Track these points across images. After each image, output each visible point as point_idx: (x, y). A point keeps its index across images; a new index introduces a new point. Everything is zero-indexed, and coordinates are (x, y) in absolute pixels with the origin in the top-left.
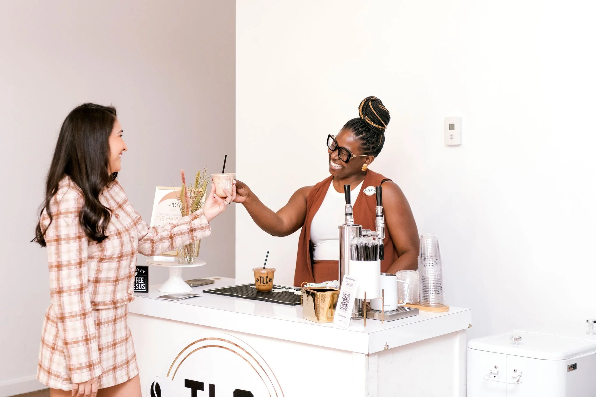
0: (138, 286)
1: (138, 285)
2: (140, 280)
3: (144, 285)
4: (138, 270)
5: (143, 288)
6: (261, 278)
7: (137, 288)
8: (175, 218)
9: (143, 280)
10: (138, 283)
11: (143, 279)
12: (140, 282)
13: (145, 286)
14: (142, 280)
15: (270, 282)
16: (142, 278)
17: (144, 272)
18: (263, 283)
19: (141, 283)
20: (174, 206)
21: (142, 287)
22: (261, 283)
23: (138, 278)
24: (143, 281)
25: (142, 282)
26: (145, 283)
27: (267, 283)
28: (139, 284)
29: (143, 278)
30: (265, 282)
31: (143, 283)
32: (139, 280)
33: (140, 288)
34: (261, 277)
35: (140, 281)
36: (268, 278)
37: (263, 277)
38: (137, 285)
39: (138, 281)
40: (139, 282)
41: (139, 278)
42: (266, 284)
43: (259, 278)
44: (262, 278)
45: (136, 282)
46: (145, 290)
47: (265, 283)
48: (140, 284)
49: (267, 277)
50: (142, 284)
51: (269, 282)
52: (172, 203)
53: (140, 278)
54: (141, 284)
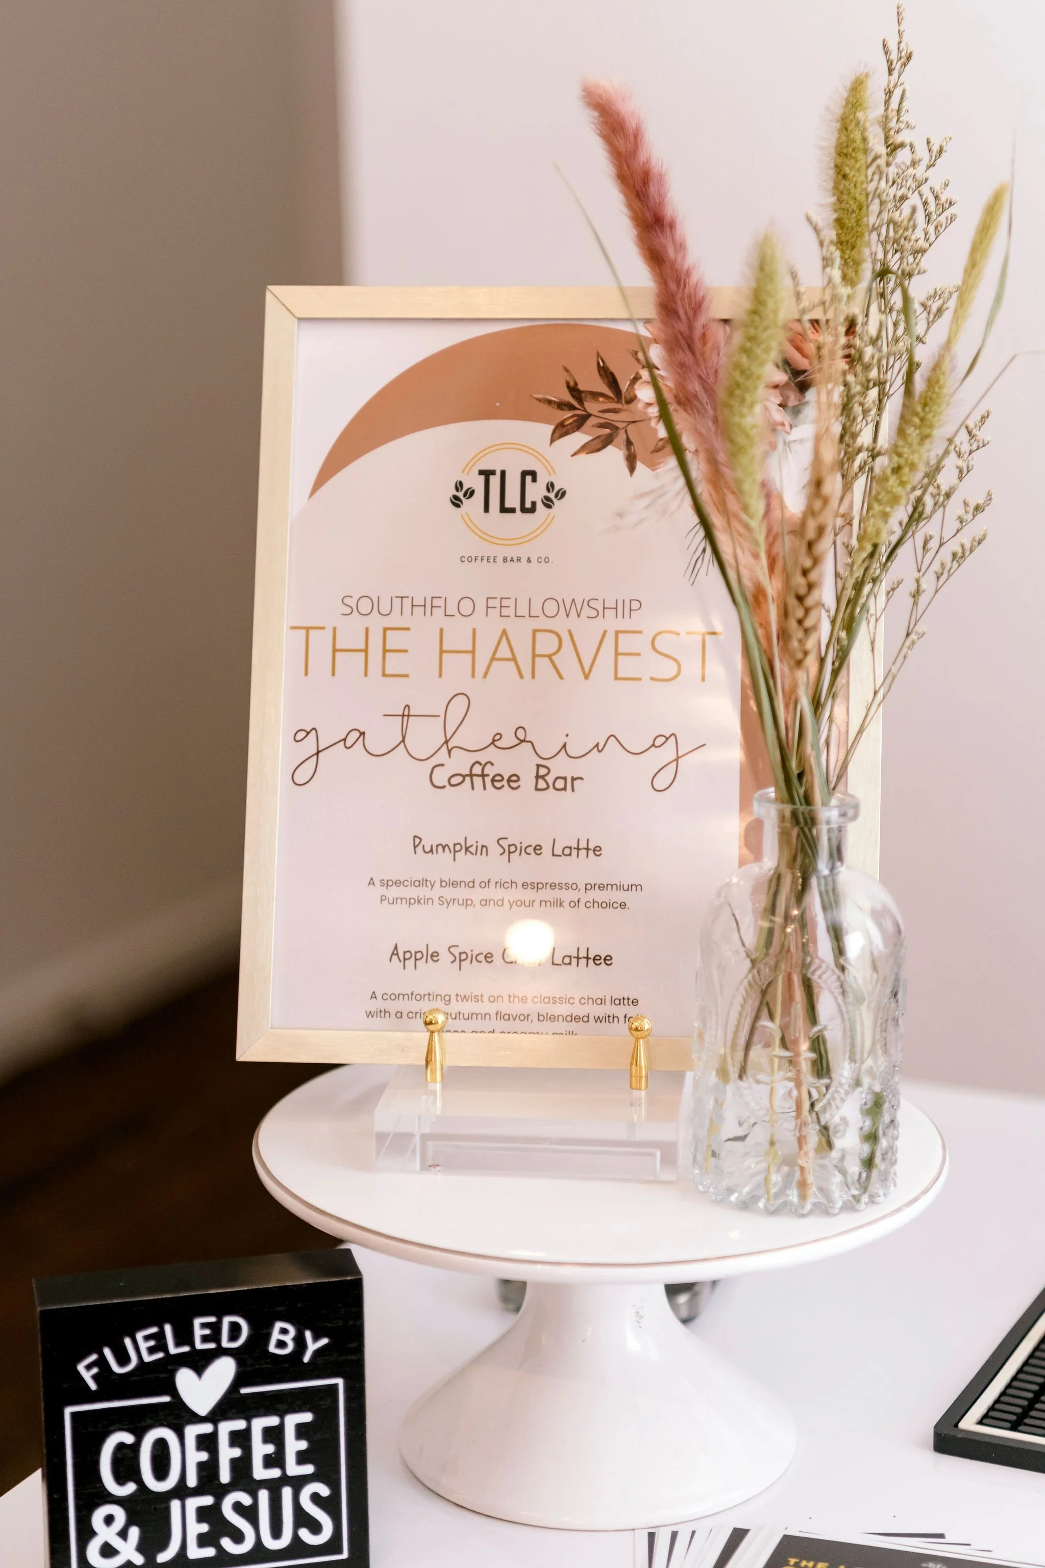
0: (250, 1513)
1: (246, 1500)
2: (270, 1449)
3: (316, 1498)
4: (235, 1330)
5: (316, 1528)
7: (238, 1537)
8: (546, 644)
9: (303, 1445)
10: (253, 1488)
11: (302, 1431)
12: (275, 1473)
13: (329, 1505)
14: (294, 1445)
16: (292, 1420)
17: (312, 1346)
19: (286, 1479)
20: (513, 500)
21: (303, 1519)
23: (240, 1425)
24: (302, 1458)
25: (293, 1469)
26: (327, 1474)
28: (264, 1496)
29: (306, 1417)
31: (309, 1469)
32: (260, 1449)
33: (276, 1533)
35: (275, 1460)
38: (238, 1507)
39: (242, 1467)
40: (260, 1472)
41: (259, 1424)
45: (225, 1476)
46: (333, 1545)
48: (274, 1487)
50: (298, 1483)
52: (487, 474)
53: (273, 1421)
54: (287, 1493)
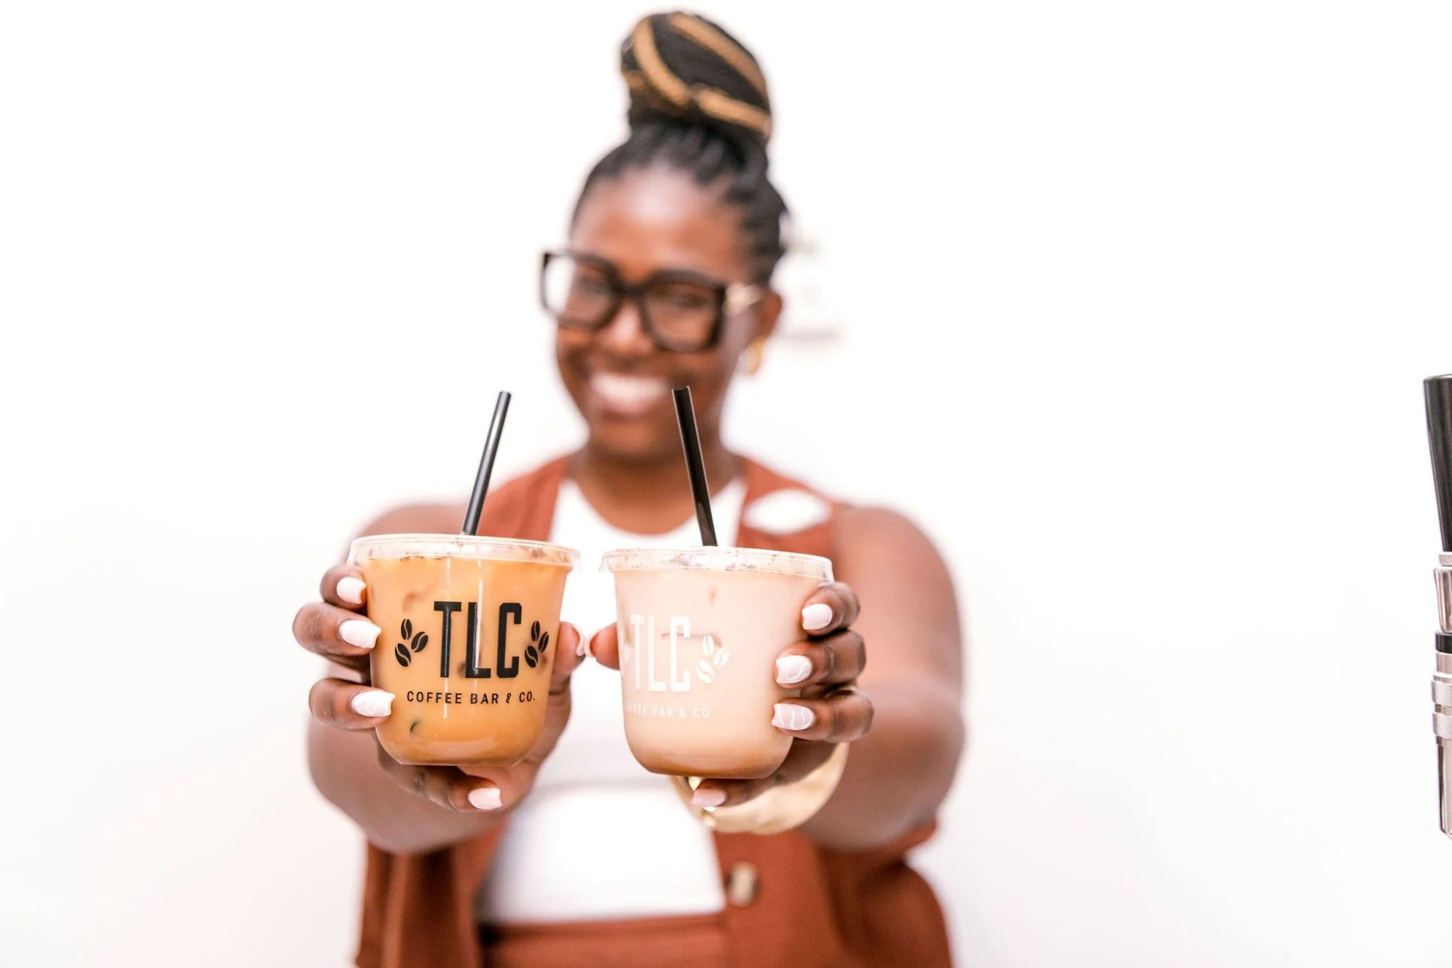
6: (447, 625)
15: (532, 664)
18: (469, 670)
22: (445, 672)
27: (508, 672)
30: (486, 656)
34: (457, 606)
36: (518, 620)
37: (472, 607)
42: (494, 684)
43: (428, 622)
44: (459, 620)
47: (485, 674)
49: (516, 609)
51: (523, 664)
